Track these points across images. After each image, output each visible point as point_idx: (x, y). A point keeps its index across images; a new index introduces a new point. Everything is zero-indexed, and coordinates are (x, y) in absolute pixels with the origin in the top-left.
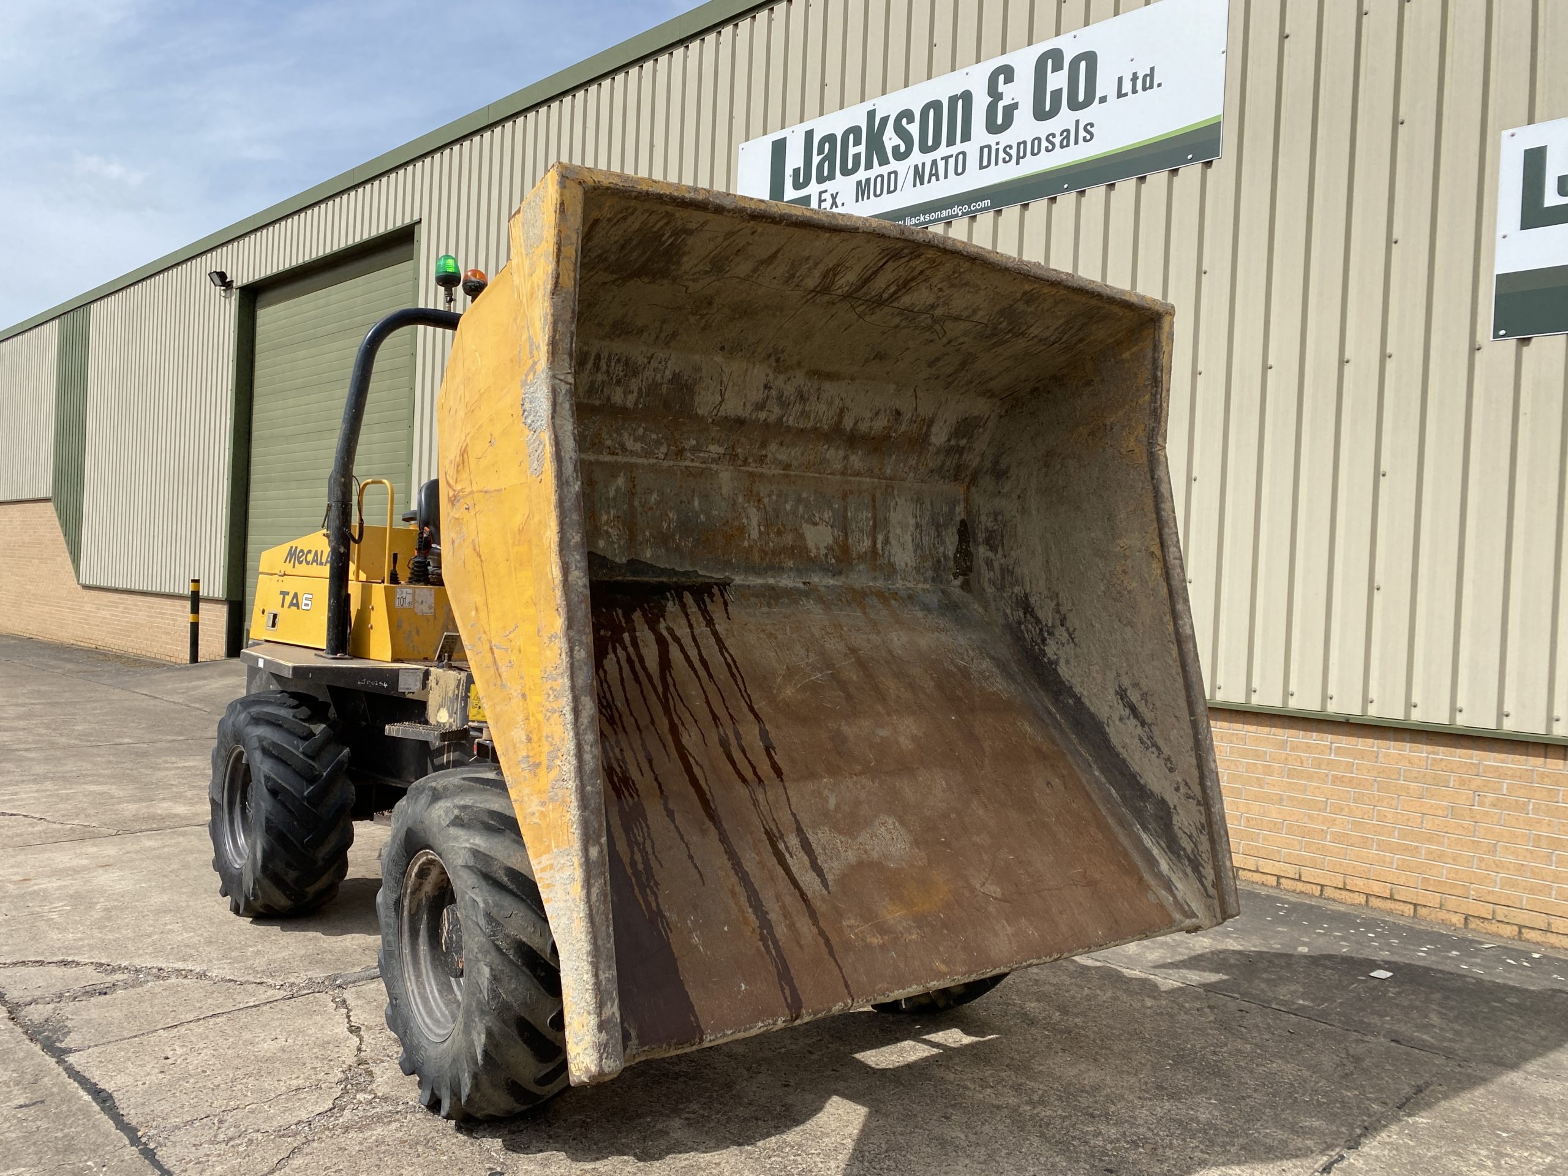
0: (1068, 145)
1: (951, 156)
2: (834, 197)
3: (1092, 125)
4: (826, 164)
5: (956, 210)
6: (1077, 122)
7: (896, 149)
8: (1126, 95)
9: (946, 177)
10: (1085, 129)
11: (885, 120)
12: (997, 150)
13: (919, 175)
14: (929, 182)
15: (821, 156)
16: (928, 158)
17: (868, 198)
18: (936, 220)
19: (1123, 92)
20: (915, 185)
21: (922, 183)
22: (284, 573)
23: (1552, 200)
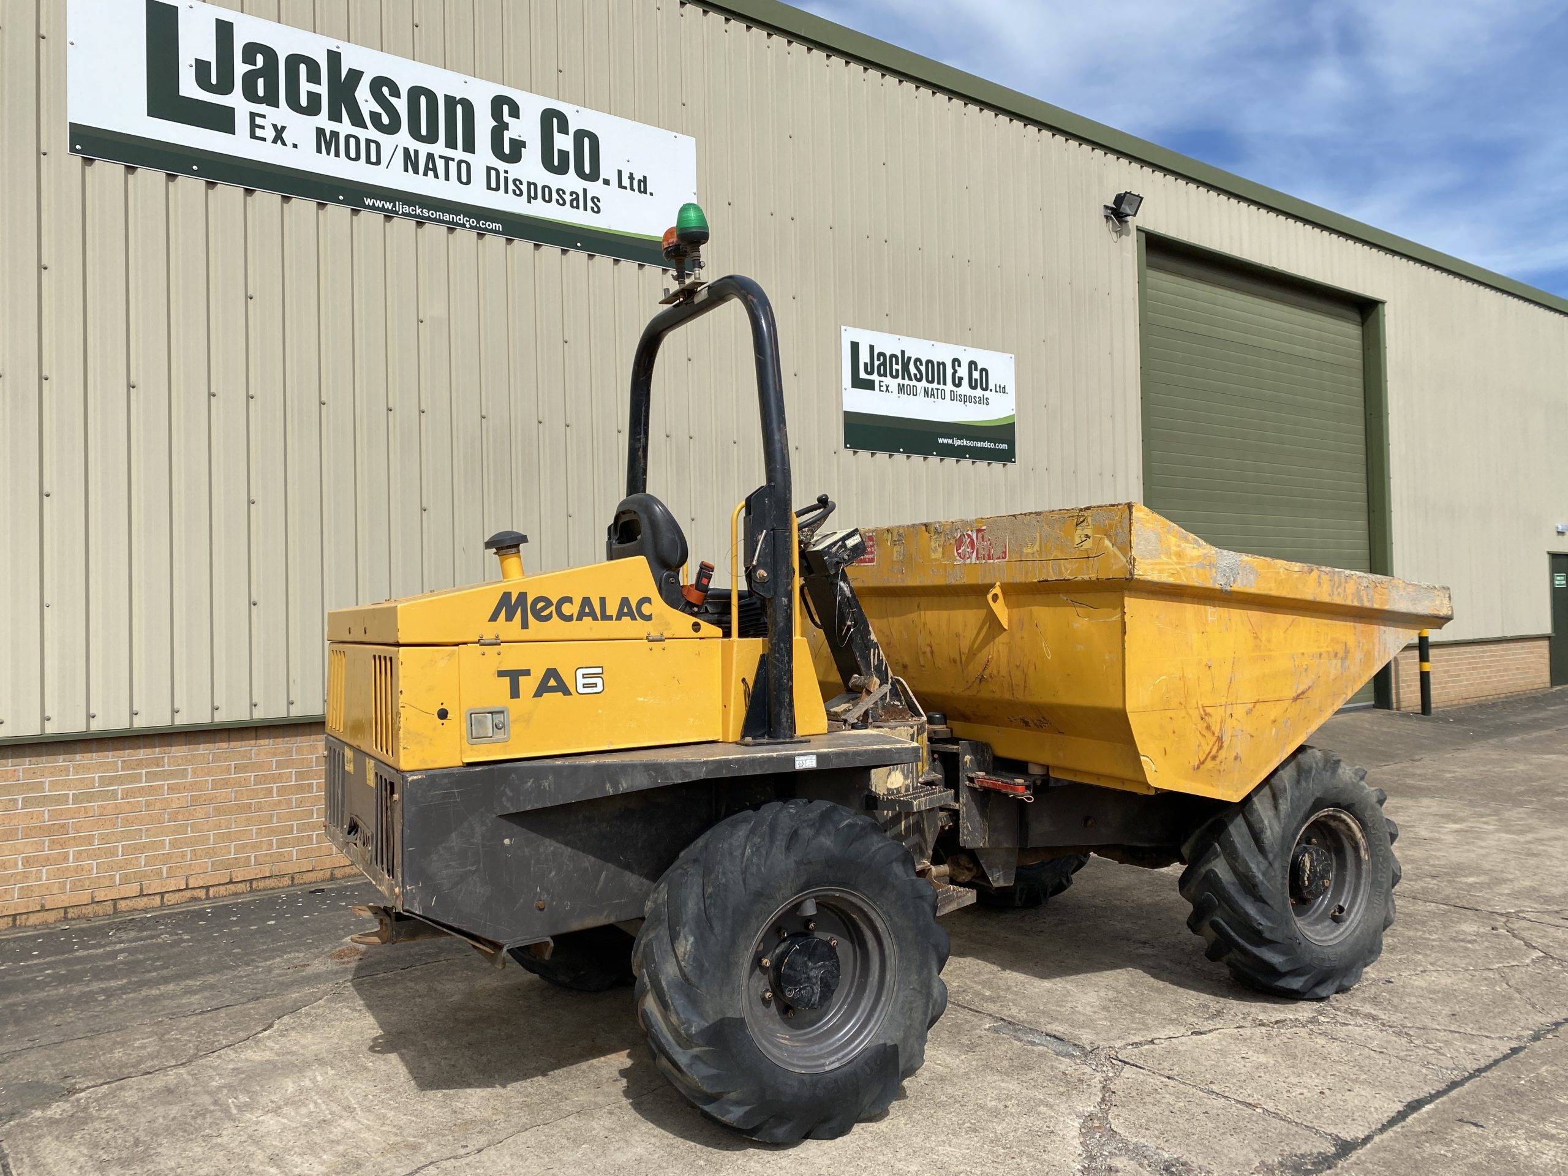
0: (578, 207)
1: (453, 160)
3: (599, 201)
4: (261, 82)
5: (461, 219)
6: (585, 190)
8: (625, 188)
9: (447, 178)
10: (593, 199)
11: (355, 76)
12: (506, 179)
14: (426, 174)
17: (337, 155)
18: (435, 220)
19: (623, 184)
20: (406, 170)
21: (416, 171)
22: (497, 638)
23: (863, 375)
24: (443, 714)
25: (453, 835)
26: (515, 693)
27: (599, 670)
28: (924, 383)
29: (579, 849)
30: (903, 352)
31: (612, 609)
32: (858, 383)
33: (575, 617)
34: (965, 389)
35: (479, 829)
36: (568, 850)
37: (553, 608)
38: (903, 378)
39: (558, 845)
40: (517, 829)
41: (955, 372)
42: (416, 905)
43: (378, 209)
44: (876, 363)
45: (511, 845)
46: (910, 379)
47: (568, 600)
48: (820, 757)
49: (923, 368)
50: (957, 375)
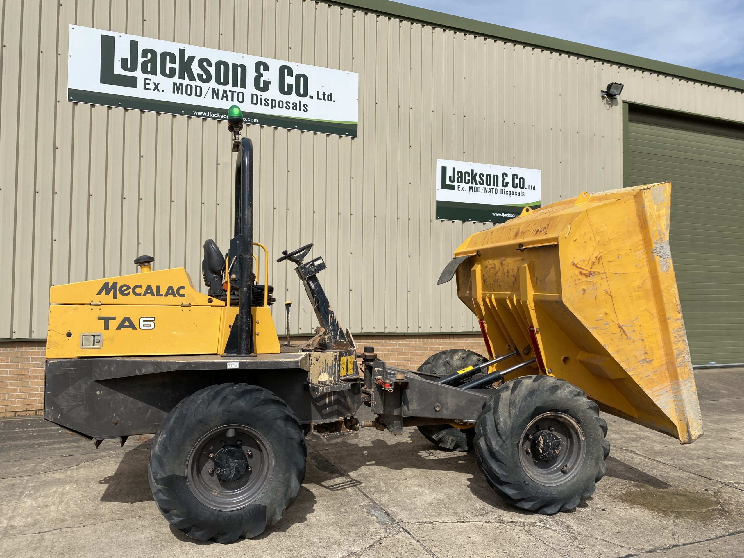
0: (296, 110)
1: (236, 92)
2: (156, 85)
3: (307, 106)
4: (149, 65)
6: (300, 102)
7: (200, 75)
8: (321, 99)
9: (232, 100)
10: (304, 105)
11: (192, 59)
12: (261, 99)
13: (215, 94)
14: (222, 99)
15: (145, 59)
16: (221, 88)
17: (182, 93)
19: (320, 98)
20: (213, 98)
21: (218, 98)
22: (100, 302)
23: (448, 182)
24: (69, 335)
25: (70, 388)
26: (107, 327)
27: (153, 319)
28: (485, 185)
29: (136, 399)
30: (472, 171)
31: (163, 291)
32: (445, 186)
33: (142, 294)
34: (510, 188)
35: (84, 386)
36: (131, 399)
37: (131, 290)
38: (472, 183)
39: (125, 396)
40: (104, 387)
41: (504, 179)
42: (50, 417)
43: (200, 116)
44: (456, 176)
45: (100, 394)
46: (476, 184)
47: (140, 286)
48: (241, 364)
49: (484, 179)
50: (505, 181)
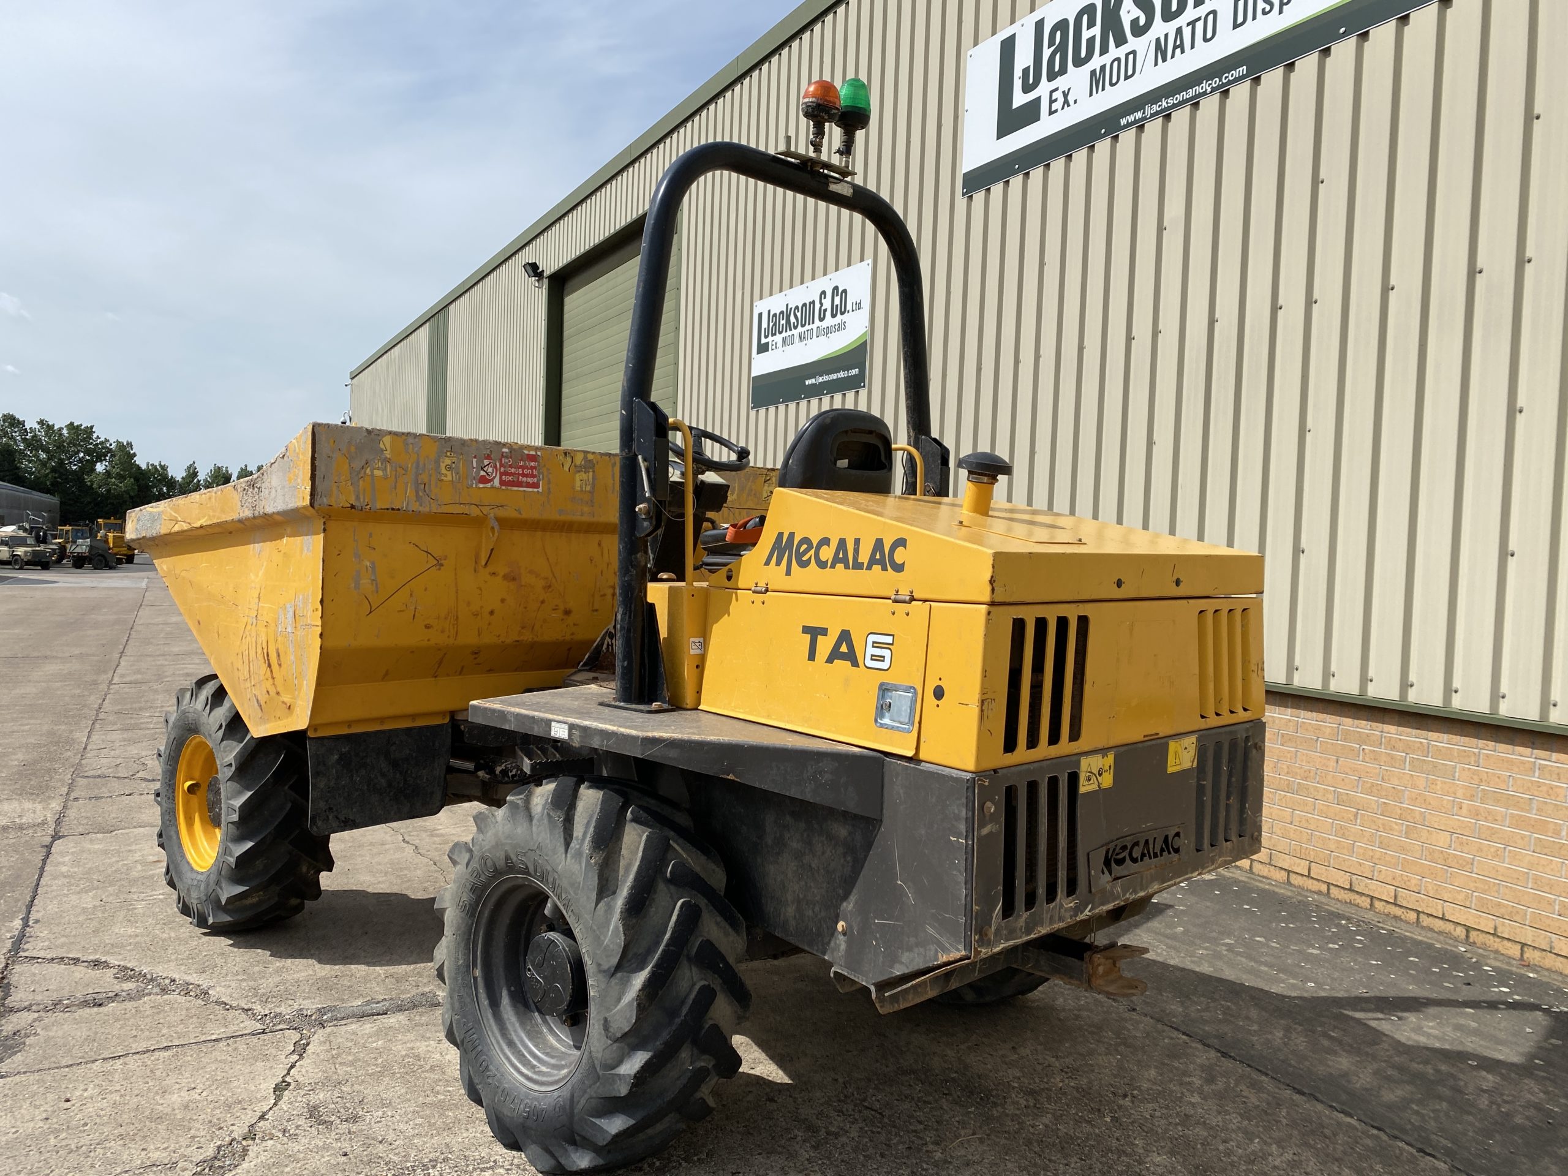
2: (1065, 95)
7: (1135, 22)
13: (1161, 51)
15: (1053, 48)
16: (1171, 27)
